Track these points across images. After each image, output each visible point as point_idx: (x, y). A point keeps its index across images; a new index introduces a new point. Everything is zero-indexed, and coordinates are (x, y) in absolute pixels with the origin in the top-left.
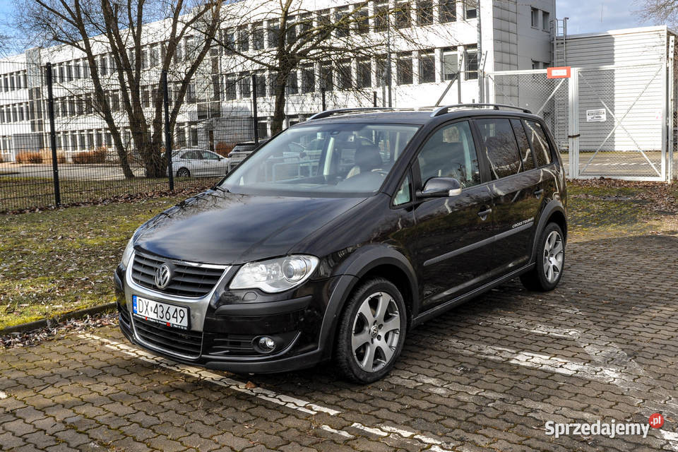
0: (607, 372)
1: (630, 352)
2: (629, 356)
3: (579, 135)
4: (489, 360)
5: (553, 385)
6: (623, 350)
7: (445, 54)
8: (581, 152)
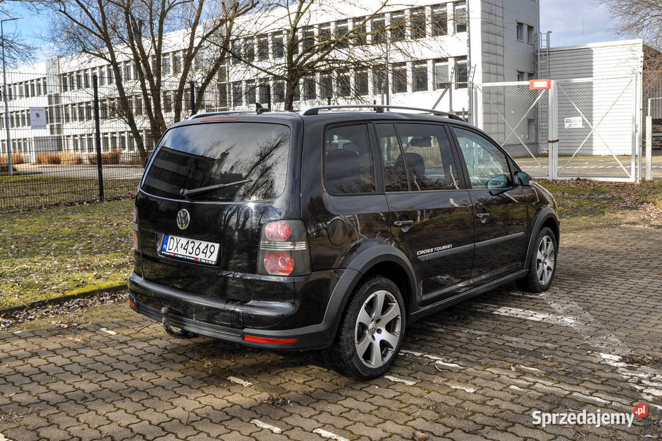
0: (566, 319)
1: (586, 307)
2: (584, 309)
3: (558, 141)
4: (477, 312)
5: (524, 327)
6: (580, 305)
7: (437, 64)
8: (560, 156)
